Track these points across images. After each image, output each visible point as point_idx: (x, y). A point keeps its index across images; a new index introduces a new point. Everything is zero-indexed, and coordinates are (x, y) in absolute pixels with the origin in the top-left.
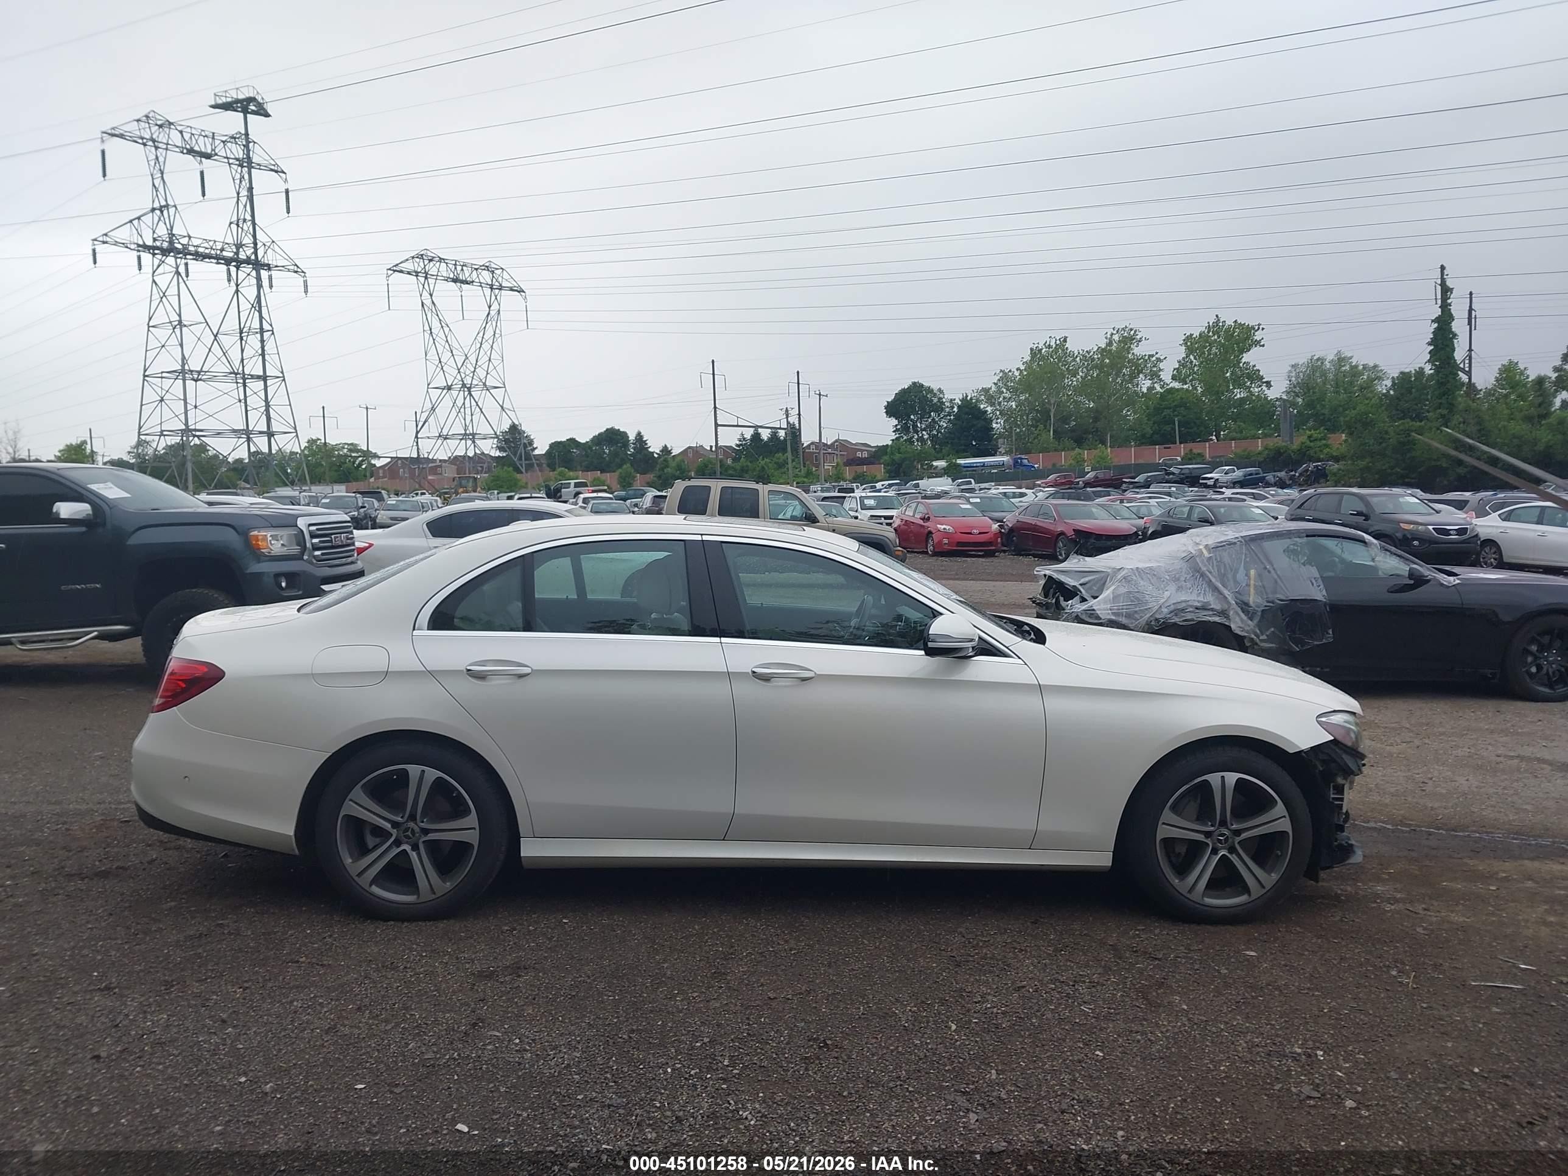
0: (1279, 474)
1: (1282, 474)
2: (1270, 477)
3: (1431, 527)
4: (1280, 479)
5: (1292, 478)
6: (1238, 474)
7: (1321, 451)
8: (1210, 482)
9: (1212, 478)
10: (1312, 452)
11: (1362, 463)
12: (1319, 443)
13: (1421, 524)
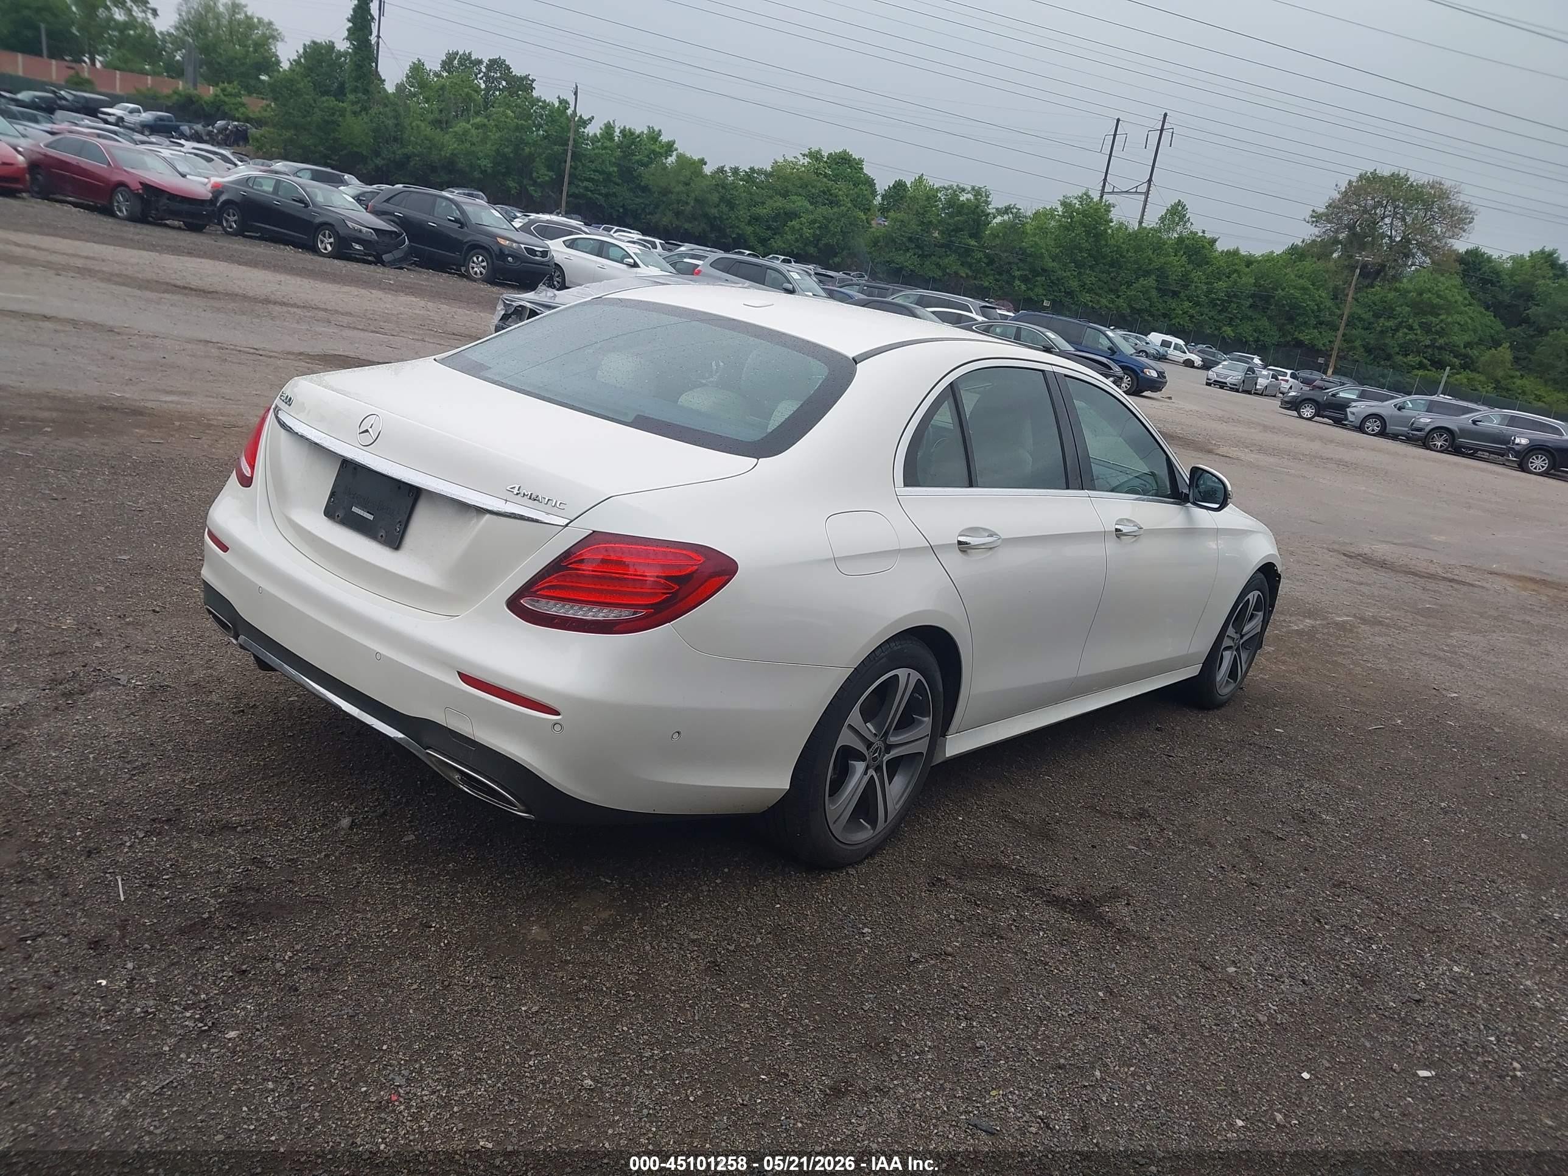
0: (195, 127)
1: (199, 127)
2: (185, 128)
3: (523, 246)
4: (196, 132)
5: (210, 133)
6: (147, 116)
7: (237, 109)
8: (111, 119)
9: (113, 115)
10: (226, 108)
11: (288, 134)
12: (233, 100)
13: (516, 242)
